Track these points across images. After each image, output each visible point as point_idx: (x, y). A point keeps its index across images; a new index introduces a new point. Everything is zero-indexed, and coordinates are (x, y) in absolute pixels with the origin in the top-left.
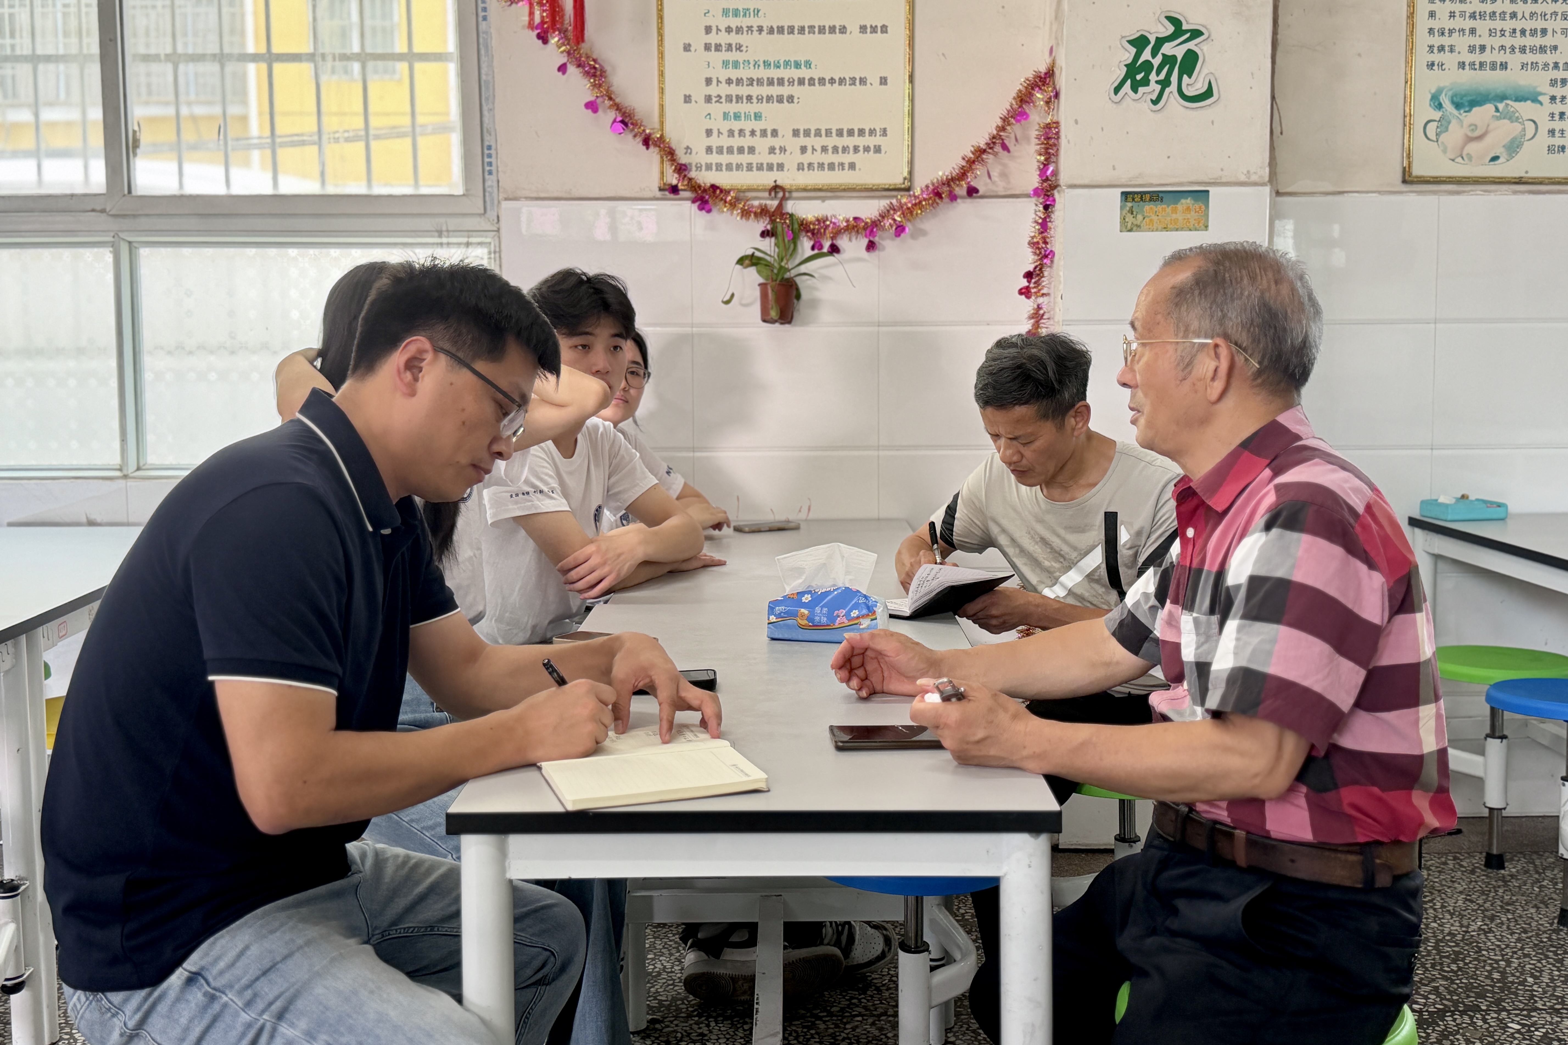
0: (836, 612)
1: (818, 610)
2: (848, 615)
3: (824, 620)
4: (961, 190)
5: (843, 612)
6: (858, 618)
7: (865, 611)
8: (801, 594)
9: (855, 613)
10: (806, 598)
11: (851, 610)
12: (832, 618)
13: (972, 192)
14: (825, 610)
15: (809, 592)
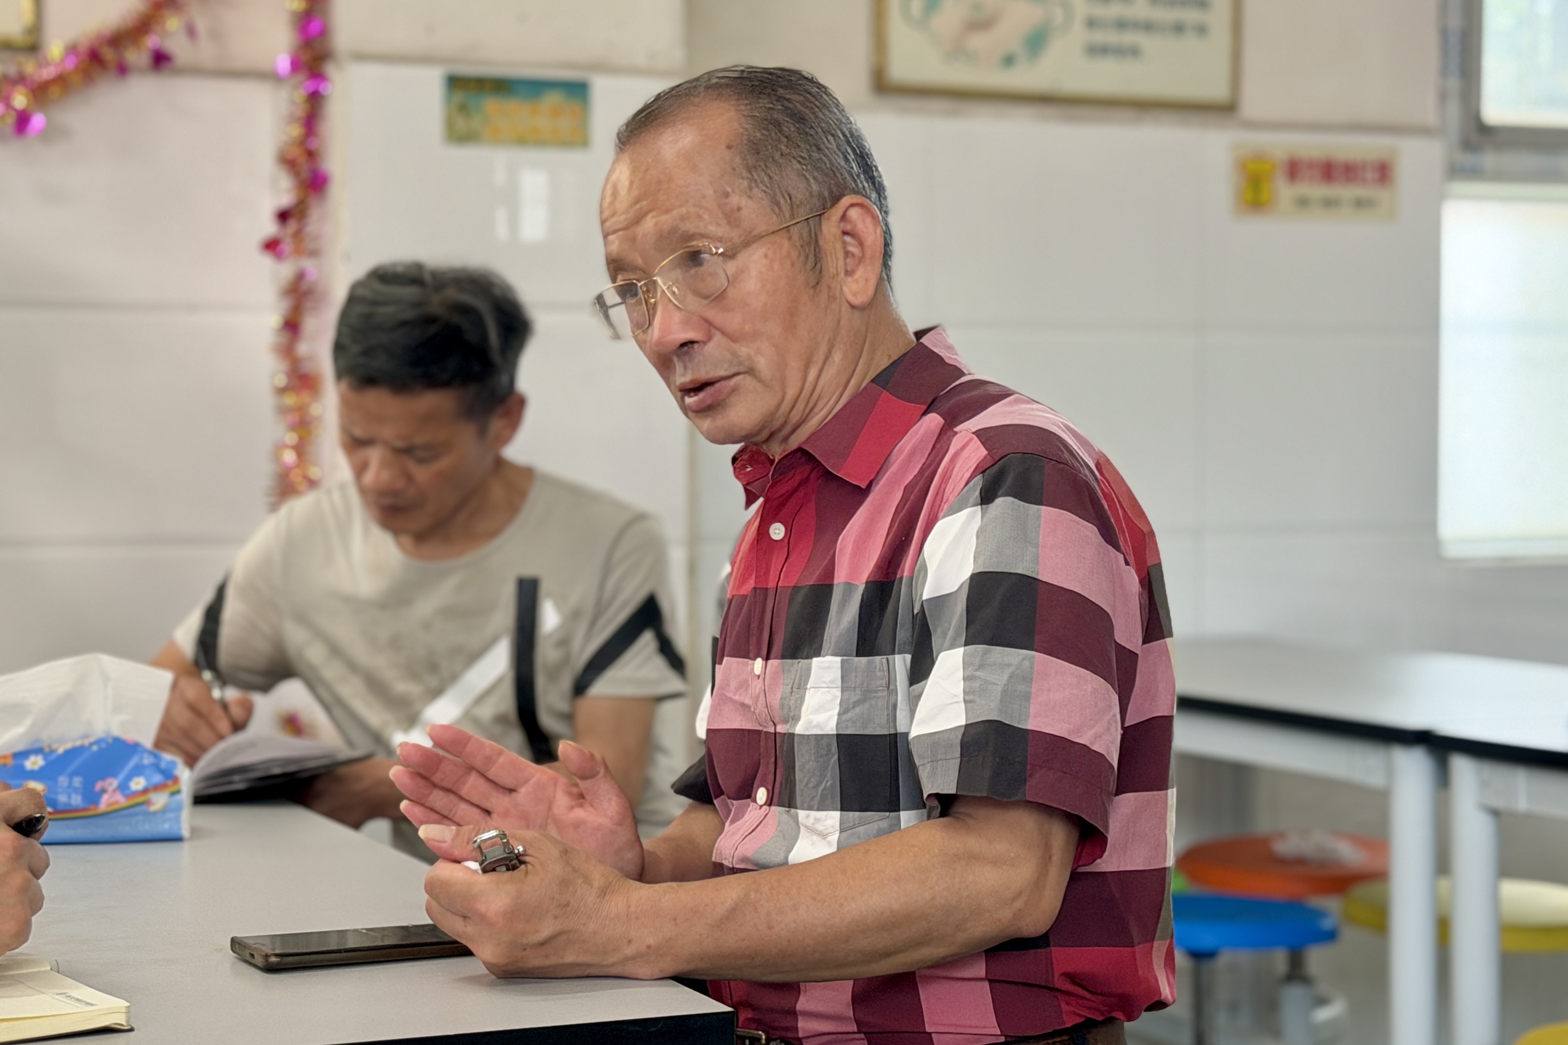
0: (99, 786)
1: (63, 780)
2: (123, 787)
3: (77, 800)
4: (137, 56)
5: (113, 783)
6: (145, 791)
7: (157, 778)
8: (23, 755)
9: (138, 784)
10: (34, 763)
11: (129, 778)
12: (93, 798)
13: (160, 59)
14: (77, 781)
15: (38, 751)
